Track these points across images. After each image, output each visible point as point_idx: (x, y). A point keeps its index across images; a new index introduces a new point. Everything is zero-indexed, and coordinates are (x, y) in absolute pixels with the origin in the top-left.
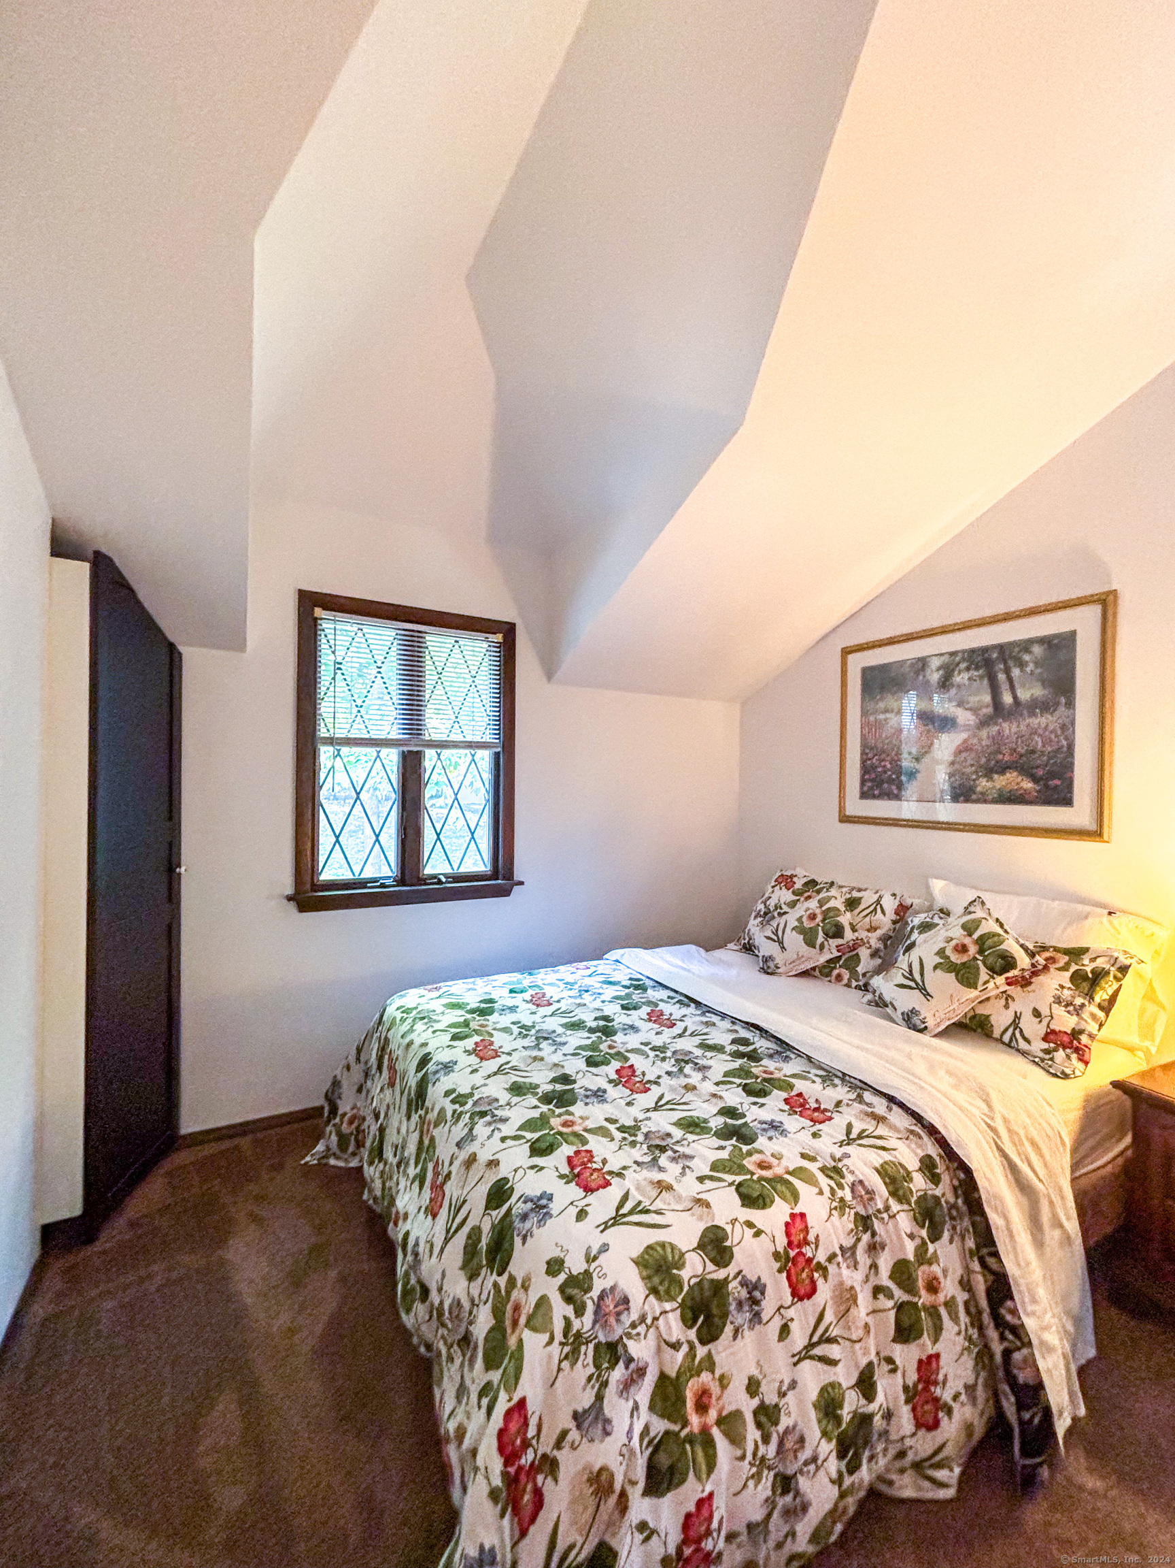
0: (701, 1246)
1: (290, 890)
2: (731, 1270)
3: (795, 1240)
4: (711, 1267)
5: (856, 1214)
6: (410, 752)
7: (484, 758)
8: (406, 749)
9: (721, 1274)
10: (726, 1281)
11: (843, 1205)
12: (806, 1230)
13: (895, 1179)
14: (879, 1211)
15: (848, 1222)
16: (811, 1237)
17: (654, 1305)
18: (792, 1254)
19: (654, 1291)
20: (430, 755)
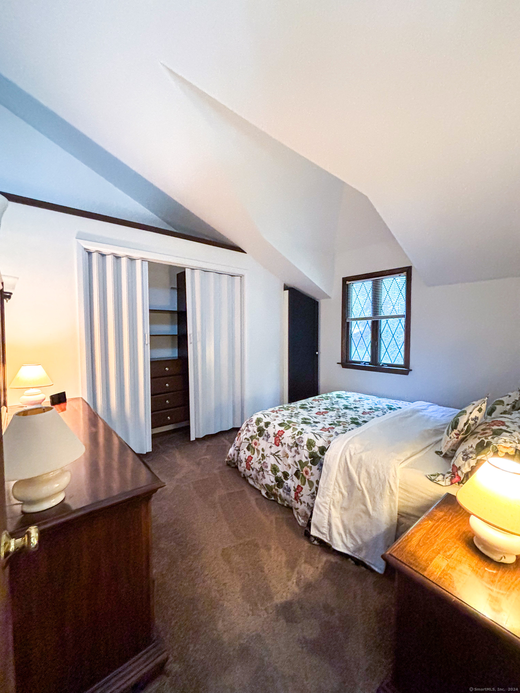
0: (265, 423)
1: (340, 361)
2: (266, 429)
3: (279, 434)
4: (264, 426)
5: (295, 442)
6: (374, 321)
7: (403, 320)
8: (373, 320)
9: (265, 428)
10: (265, 430)
11: (293, 438)
12: (282, 435)
13: (310, 444)
14: (301, 446)
15: (293, 441)
16: (282, 436)
17: (254, 424)
18: (277, 436)
19: (256, 422)
20: (383, 321)
